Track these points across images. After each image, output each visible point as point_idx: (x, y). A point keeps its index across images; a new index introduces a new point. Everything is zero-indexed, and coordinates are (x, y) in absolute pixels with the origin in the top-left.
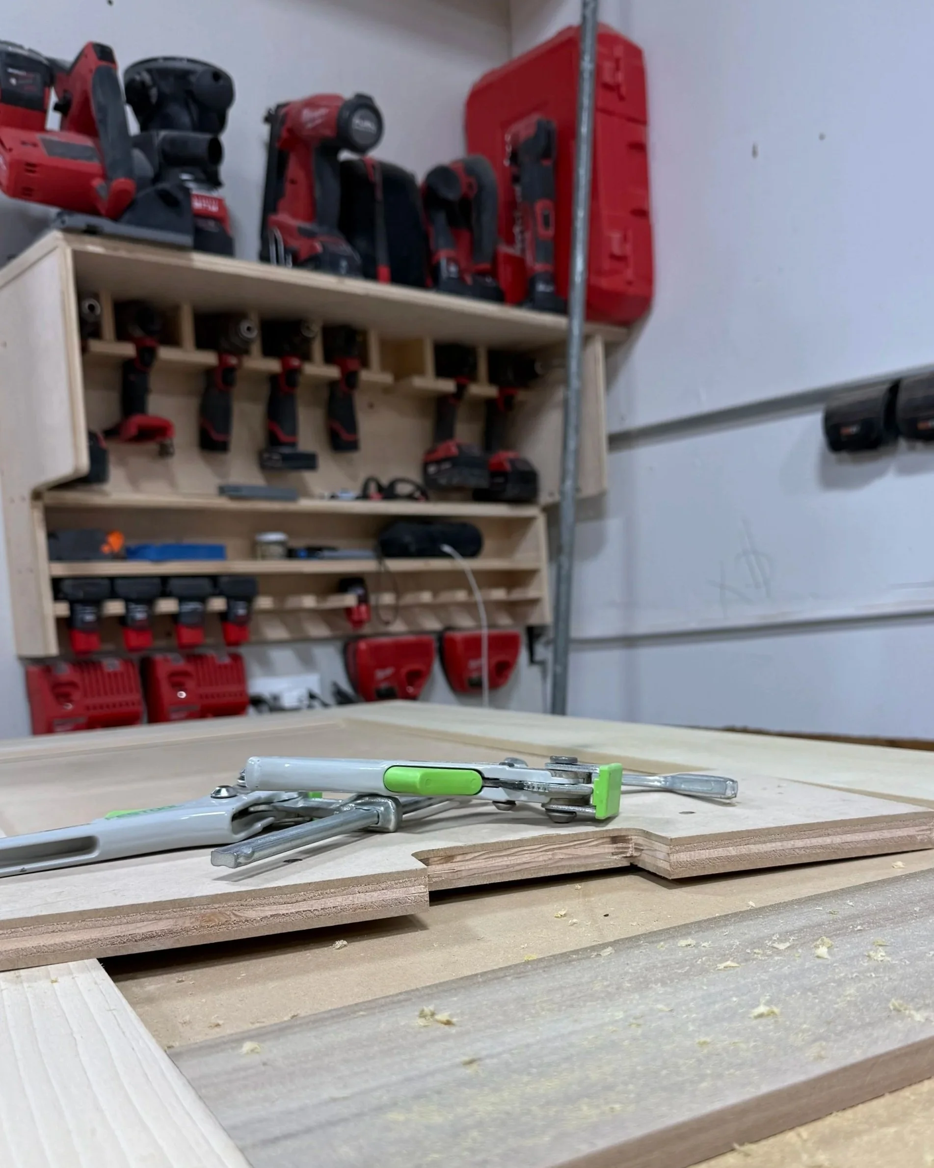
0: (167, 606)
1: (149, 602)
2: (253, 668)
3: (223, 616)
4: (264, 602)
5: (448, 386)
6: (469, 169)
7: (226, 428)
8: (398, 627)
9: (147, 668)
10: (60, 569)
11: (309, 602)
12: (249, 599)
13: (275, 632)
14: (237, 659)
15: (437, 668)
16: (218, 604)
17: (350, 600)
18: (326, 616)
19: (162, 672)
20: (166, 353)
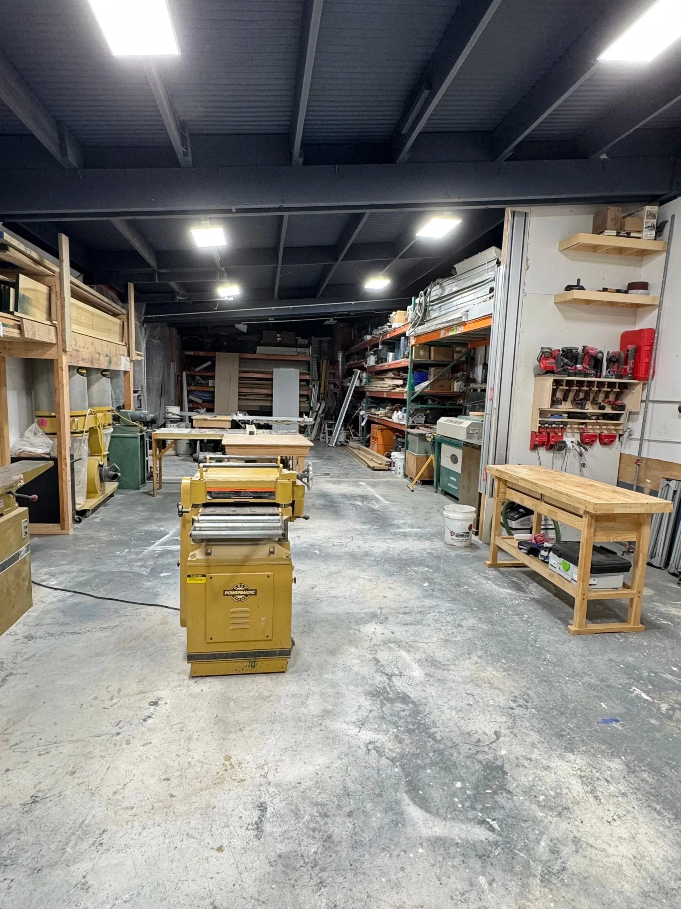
0: (554, 426)
1: (551, 425)
2: (564, 436)
3: (562, 428)
4: (569, 426)
5: (609, 390)
6: (619, 354)
7: (568, 398)
8: (591, 431)
9: (548, 434)
10: (540, 419)
11: (576, 426)
12: (566, 425)
13: (569, 430)
14: (562, 435)
15: (598, 440)
16: (562, 426)
17: (583, 427)
18: (578, 428)
19: (551, 436)
20: (561, 387)
